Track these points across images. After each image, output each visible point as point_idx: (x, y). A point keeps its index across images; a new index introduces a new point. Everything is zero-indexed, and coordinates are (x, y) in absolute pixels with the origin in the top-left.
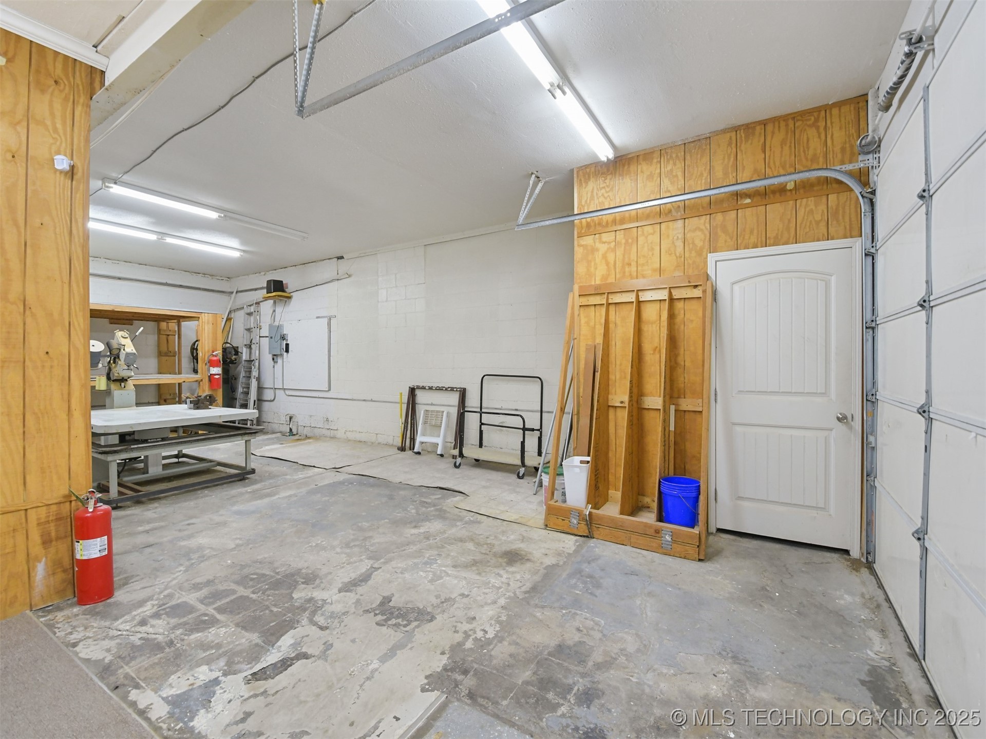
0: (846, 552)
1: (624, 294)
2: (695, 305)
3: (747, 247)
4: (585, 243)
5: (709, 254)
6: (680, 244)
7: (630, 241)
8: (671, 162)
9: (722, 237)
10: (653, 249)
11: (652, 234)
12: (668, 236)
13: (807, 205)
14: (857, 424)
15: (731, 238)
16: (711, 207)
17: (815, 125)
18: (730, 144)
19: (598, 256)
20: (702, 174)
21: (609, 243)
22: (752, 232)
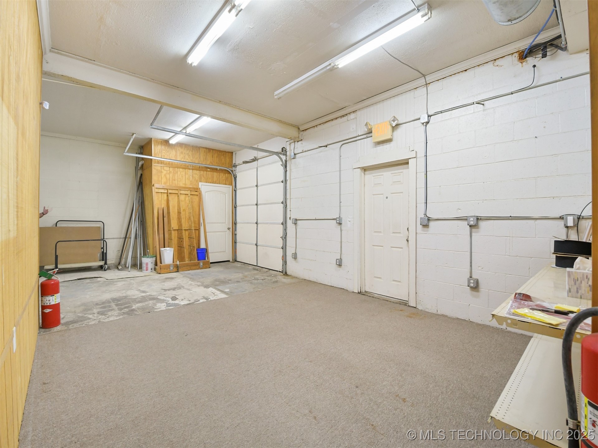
0: (229, 261)
1: (173, 190)
2: (195, 197)
3: (209, 183)
4: (157, 168)
5: (200, 183)
6: (191, 177)
7: (175, 172)
8: (188, 150)
9: (203, 178)
10: (183, 177)
11: (183, 172)
12: (188, 174)
13: (222, 175)
14: (231, 230)
15: (205, 179)
16: (200, 169)
17: (223, 155)
18: (205, 152)
19: (163, 175)
20: (197, 158)
21: (167, 171)
22: (210, 179)
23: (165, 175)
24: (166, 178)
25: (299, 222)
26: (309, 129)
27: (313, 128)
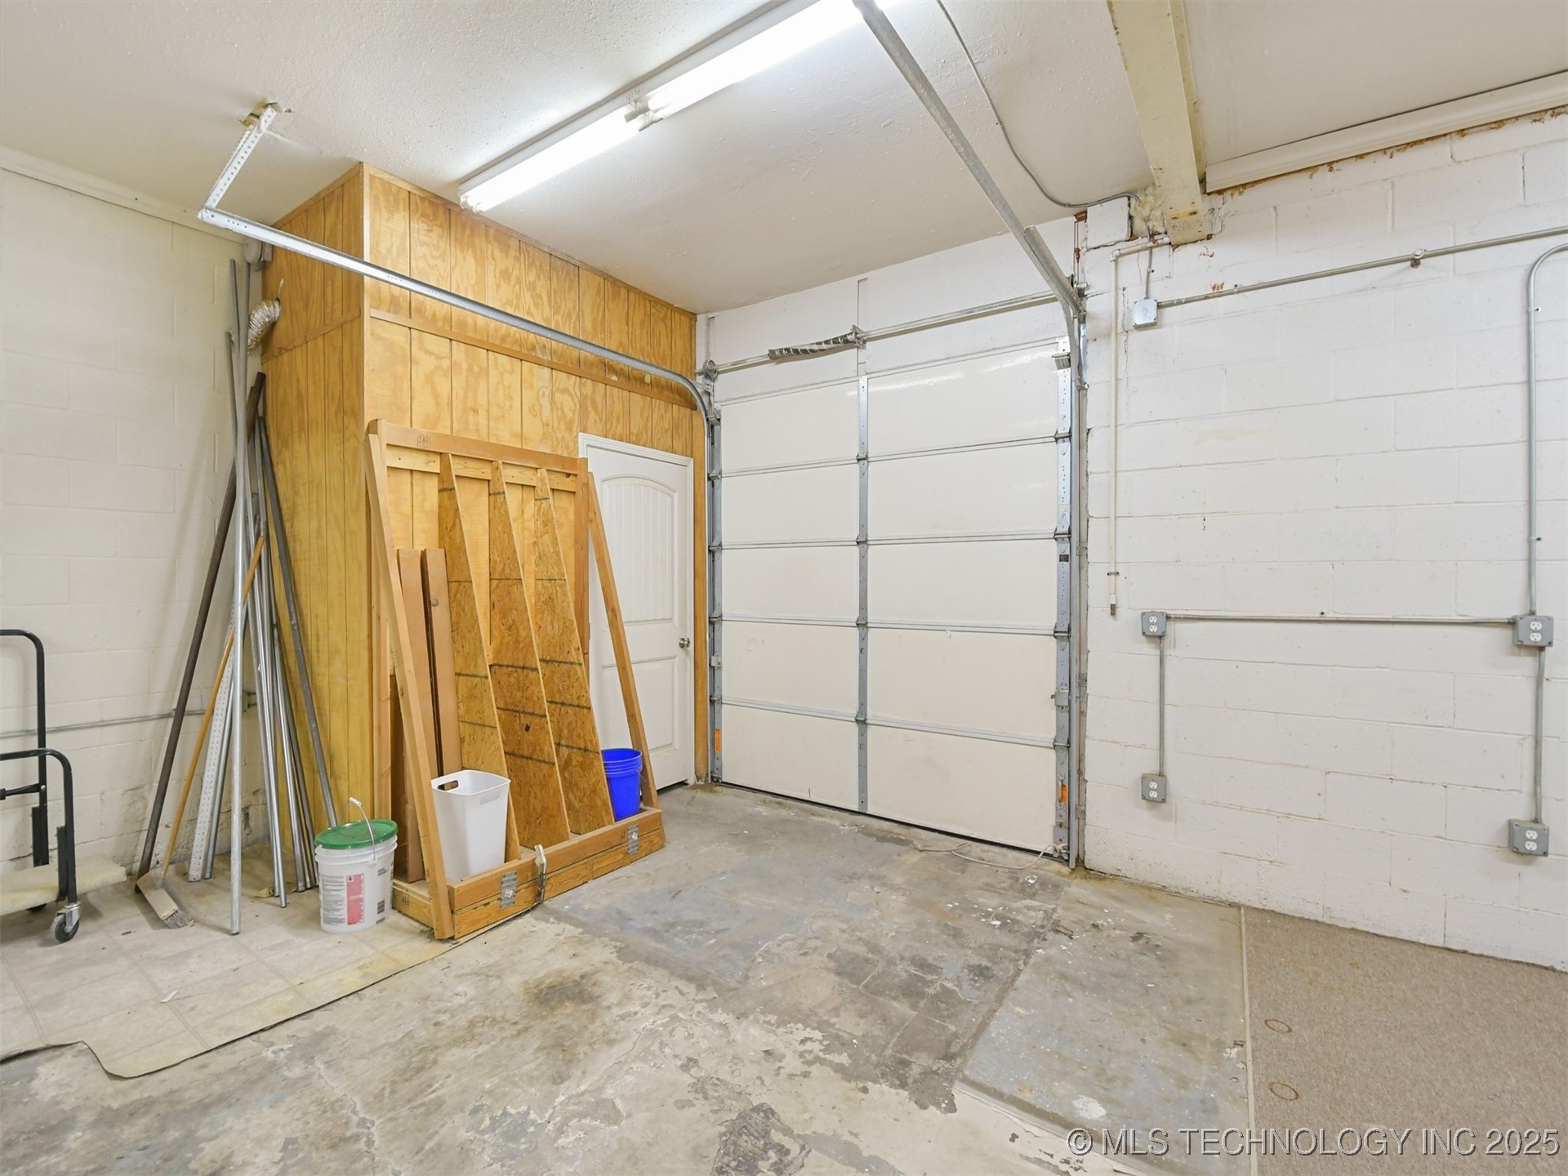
0: (682, 784)
1: (471, 464)
2: (565, 502)
3: (614, 438)
5: (580, 434)
6: (545, 403)
7: (476, 369)
8: (534, 270)
9: (592, 416)
10: (511, 398)
11: (512, 372)
12: (531, 386)
13: (659, 409)
14: (691, 648)
15: (601, 419)
16: (577, 369)
17: (664, 320)
18: (598, 292)
19: (419, 376)
20: (569, 315)
21: (438, 357)
22: (618, 420)
23: (429, 380)
24: (436, 396)
25: (1178, 629)
26: (1264, 183)
27: (1307, 174)
